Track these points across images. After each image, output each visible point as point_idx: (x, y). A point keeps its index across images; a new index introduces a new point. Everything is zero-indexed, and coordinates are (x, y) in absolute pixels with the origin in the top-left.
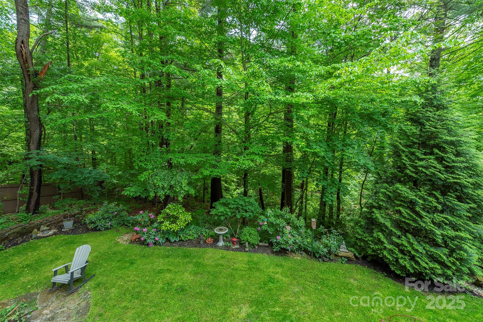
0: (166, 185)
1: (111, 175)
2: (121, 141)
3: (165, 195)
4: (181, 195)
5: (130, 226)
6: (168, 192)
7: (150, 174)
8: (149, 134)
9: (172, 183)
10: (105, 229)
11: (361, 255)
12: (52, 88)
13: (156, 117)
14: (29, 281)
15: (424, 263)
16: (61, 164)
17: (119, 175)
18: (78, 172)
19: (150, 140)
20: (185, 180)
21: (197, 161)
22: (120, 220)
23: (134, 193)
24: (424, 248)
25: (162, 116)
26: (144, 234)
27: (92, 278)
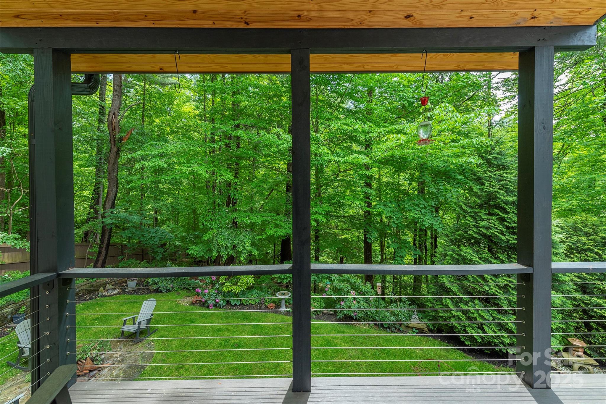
0: (229, 245)
1: (176, 235)
2: (187, 200)
3: (228, 255)
4: (243, 255)
5: (191, 290)
6: (231, 252)
7: (214, 234)
8: (216, 193)
9: (235, 242)
10: (166, 291)
11: (435, 327)
12: (138, 154)
13: (223, 177)
14: (100, 331)
15: (491, 331)
16: (132, 222)
17: (183, 237)
18: (145, 231)
19: (216, 199)
20: (248, 240)
21: (262, 220)
22: (181, 283)
23: (197, 253)
24: (491, 314)
25: (229, 176)
26: (205, 295)
27: (155, 331)
